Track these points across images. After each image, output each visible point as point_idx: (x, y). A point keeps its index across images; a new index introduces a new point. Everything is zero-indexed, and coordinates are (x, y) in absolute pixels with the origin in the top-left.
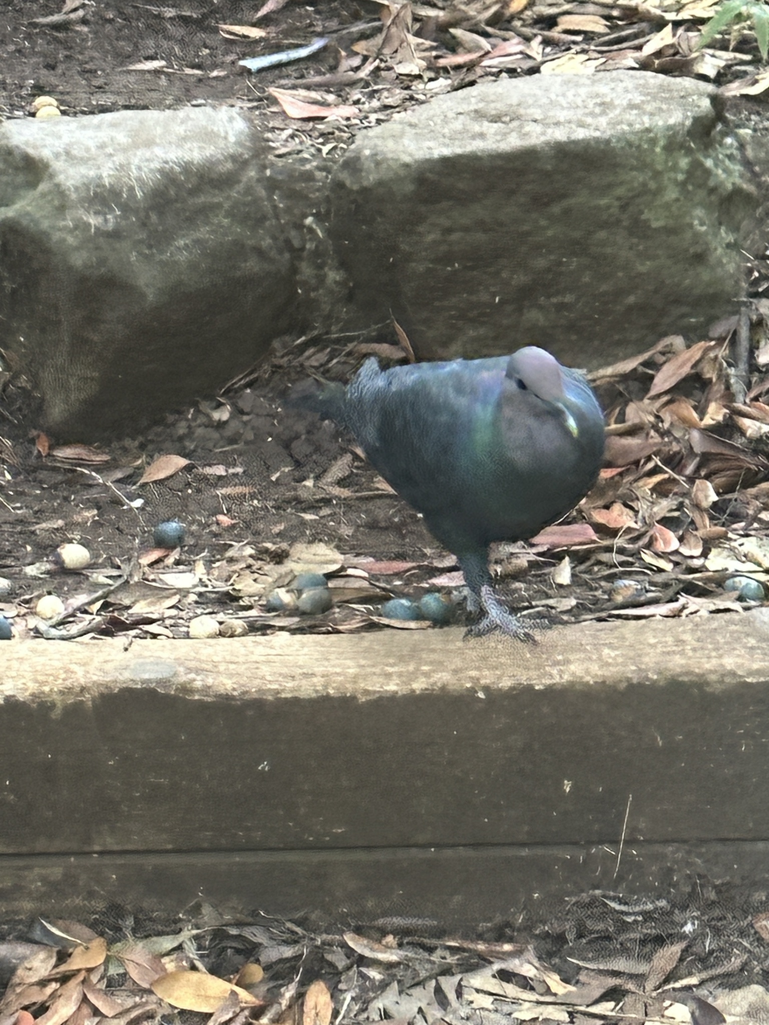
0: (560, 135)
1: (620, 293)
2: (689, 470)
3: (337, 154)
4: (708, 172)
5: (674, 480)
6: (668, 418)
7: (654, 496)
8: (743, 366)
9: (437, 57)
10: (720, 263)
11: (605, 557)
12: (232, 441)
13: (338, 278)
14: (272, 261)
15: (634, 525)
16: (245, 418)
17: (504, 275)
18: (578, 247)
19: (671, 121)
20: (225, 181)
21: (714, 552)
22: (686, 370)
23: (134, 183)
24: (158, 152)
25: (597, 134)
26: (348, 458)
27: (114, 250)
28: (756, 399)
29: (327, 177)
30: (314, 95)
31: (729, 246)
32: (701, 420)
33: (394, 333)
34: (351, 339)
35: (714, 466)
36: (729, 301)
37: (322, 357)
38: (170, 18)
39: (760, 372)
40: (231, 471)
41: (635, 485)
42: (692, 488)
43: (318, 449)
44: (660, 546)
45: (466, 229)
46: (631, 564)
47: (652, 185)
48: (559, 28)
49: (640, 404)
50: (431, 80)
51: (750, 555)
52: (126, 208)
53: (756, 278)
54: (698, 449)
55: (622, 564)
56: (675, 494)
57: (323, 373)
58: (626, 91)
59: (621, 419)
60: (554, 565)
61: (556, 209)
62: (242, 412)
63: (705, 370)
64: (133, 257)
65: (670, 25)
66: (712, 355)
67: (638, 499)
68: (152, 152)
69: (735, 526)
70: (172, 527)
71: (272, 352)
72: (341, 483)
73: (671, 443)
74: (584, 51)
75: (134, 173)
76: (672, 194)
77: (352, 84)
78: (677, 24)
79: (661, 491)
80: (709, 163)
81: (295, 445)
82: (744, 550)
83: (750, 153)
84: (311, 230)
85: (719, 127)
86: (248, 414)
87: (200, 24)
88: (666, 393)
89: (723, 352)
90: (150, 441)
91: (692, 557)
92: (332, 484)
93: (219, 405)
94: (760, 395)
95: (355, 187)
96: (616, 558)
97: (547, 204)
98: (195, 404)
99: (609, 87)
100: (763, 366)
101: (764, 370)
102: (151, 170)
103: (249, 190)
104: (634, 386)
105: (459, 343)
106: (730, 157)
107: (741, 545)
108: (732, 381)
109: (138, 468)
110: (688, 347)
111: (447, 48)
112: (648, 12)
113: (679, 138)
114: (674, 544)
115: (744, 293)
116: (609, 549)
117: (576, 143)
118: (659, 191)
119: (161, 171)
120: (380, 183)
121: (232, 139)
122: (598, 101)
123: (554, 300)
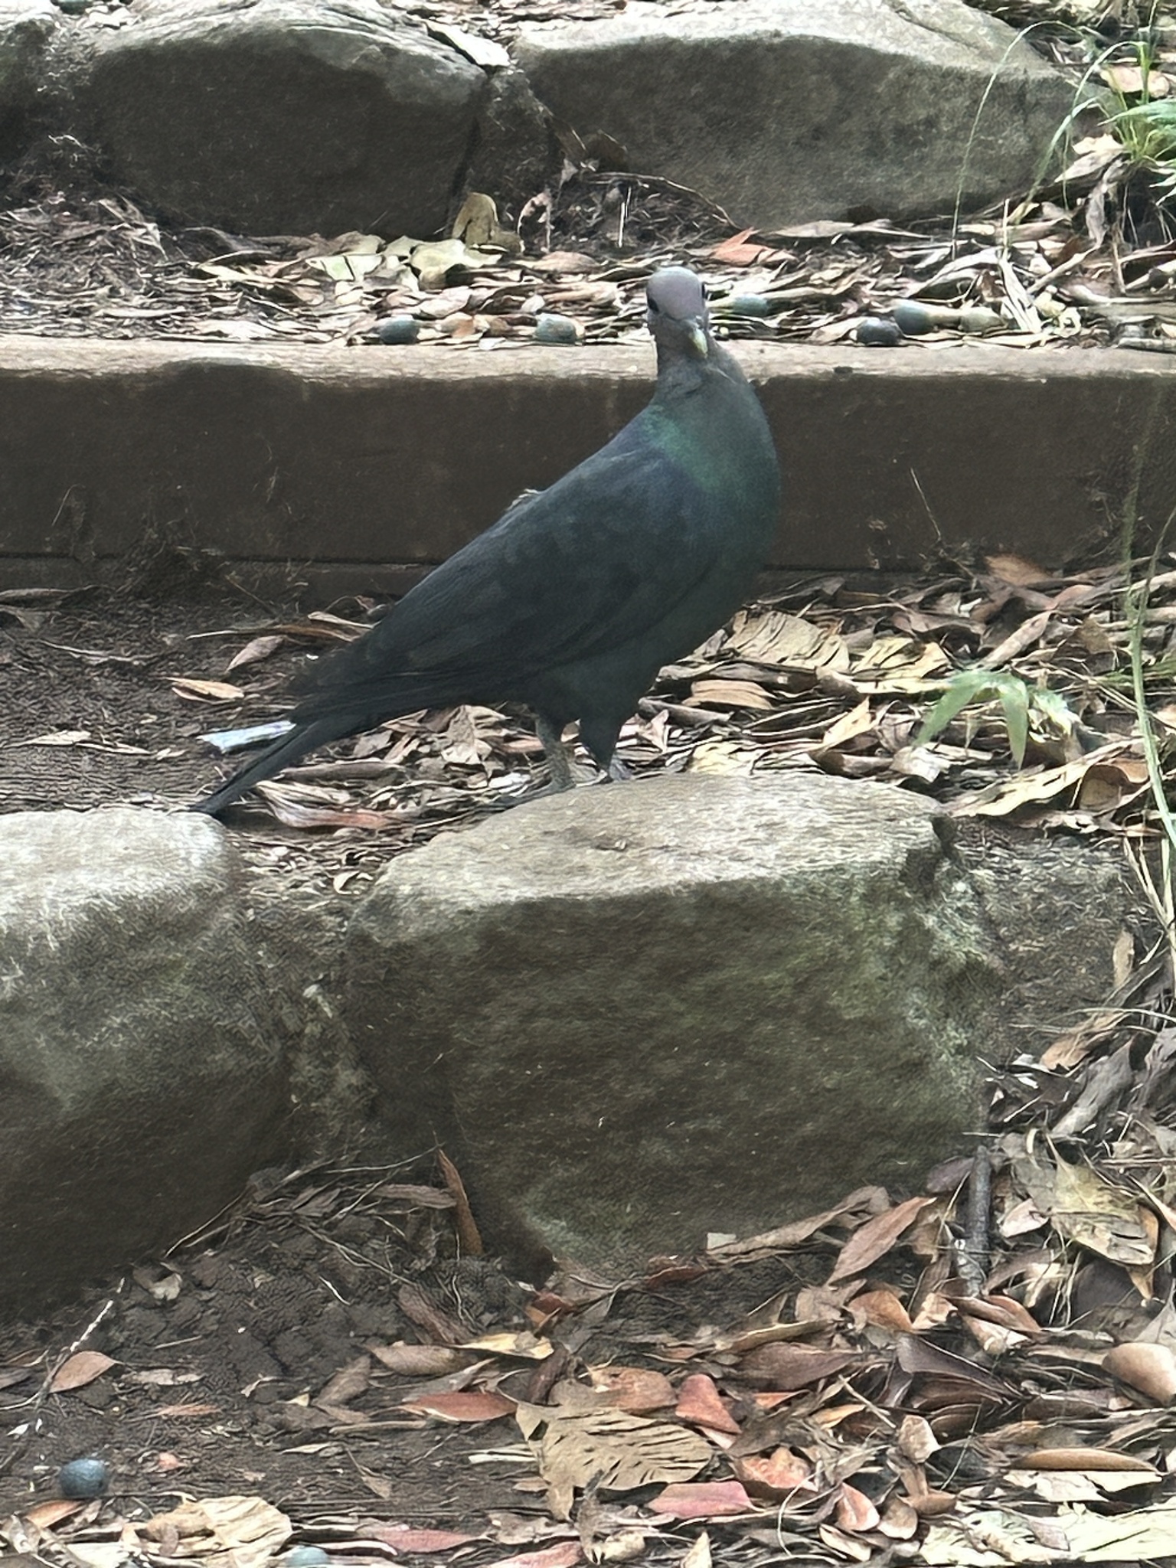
0: (704, 872)
1: (792, 1118)
2: (894, 1401)
3: (357, 889)
4: (929, 935)
5: (871, 1414)
6: (861, 1315)
7: (840, 1439)
8: (979, 1239)
9: (509, 739)
10: (947, 1078)
11: (764, 1535)
12: (184, 1331)
13: (354, 1081)
14: (255, 1053)
15: (809, 1486)
16: (206, 1296)
17: (615, 1086)
18: (727, 1046)
19: (877, 857)
20: (184, 928)
21: (934, 1532)
22: (889, 1242)
23: (45, 927)
24: (83, 878)
25: (762, 872)
26: (364, 1362)
27: (12, 1030)
28: (997, 1290)
29: (341, 925)
30: (319, 792)
31: (959, 1050)
32: (913, 1320)
33: (439, 1169)
34: (371, 1177)
35: (935, 1394)
36: (958, 1137)
37: (326, 1203)
38: (100, 666)
39: (1006, 1248)
40: (182, 1379)
41: (810, 1421)
42: (899, 1427)
43: (317, 1348)
44: (850, 1522)
45: (555, 1013)
46: (805, 1548)
47: (845, 954)
48: (694, 700)
49: (819, 1292)
50: (497, 774)
51: (991, 1540)
52: (32, 966)
53: (1000, 1102)
54: (908, 1368)
55: (792, 1547)
56: (874, 1436)
57: (328, 1228)
58: (805, 805)
59: (788, 1316)
60: (684, 1545)
61: (698, 986)
62: (200, 1286)
63: (920, 1243)
64: (41, 1041)
65: (866, 703)
66: (931, 1218)
67: (815, 1443)
68: (74, 880)
69: (966, 1492)
70: (89, 1467)
71: (249, 1194)
72: (351, 1402)
73: (867, 1354)
74: (732, 737)
75: (46, 912)
76: (874, 968)
77: (378, 776)
78: (876, 701)
79: (851, 1431)
80: (930, 921)
81: (282, 1339)
82: (981, 1531)
83: (992, 905)
84: (314, 1006)
85: (946, 866)
86: (208, 1289)
87: (144, 676)
88: (858, 1275)
89: (946, 1215)
90: (55, 1327)
91: (901, 1540)
92: (336, 1405)
93: (165, 1275)
94: (1005, 1285)
95: (388, 943)
96: (782, 1538)
97: (683, 980)
98: (128, 1273)
99: (778, 798)
100: (1012, 1238)
101: (1012, 1245)
102: (73, 909)
103: (220, 942)
104: (810, 1262)
105: (541, 1187)
106: (962, 912)
107: (977, 1523)
108: (962, 1261)
109: (35, 1370)
110: (894, 1204)
111: (523, 725)
112: (832, 680)
113: (889, 883)
114: (872, 1519)
115: (980, 1124)
116: (770, 1523)
117: (731, 885)
118: (856, 962)
119: (88, 909)
120: (428, 939)
121: (196, 862)
122: (764, 820)
123: (690, 1127)
